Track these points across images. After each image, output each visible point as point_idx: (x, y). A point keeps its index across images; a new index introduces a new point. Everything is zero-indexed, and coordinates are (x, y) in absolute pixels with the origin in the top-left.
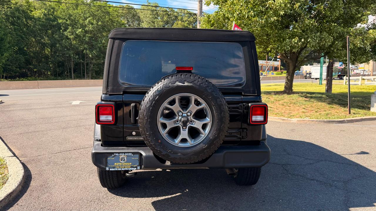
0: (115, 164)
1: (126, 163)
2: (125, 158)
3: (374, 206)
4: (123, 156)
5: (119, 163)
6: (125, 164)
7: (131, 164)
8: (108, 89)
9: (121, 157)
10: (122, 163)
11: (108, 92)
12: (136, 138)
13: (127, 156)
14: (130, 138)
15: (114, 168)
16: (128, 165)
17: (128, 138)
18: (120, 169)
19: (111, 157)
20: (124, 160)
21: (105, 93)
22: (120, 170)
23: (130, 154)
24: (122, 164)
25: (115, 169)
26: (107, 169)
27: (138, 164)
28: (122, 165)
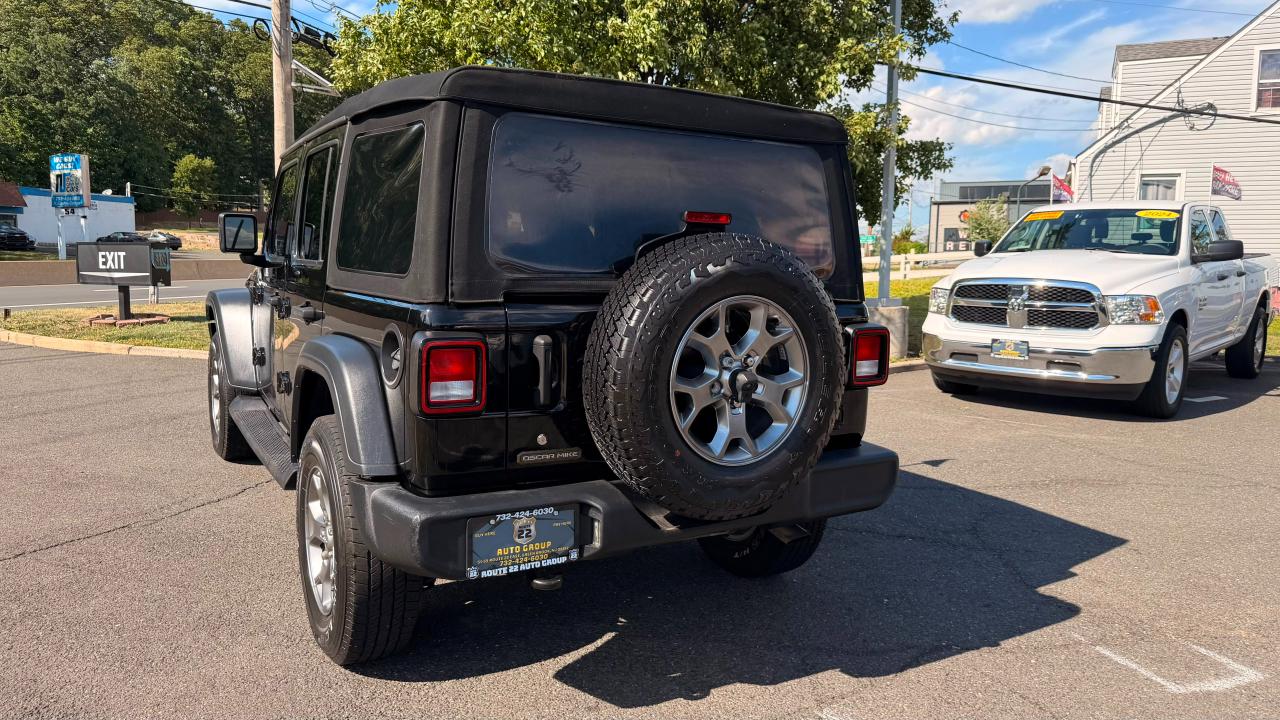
0: (500, 552)
1: (533, 542)
2: (532, 528)
3: (1074, 575)
4: (524, 521)
5: (512, 548)
6: (531, 547)
7: (549, 544)
8: (452, 284)
9: (517, 525)
10: (521, 545)
11: (452, 296)
12: (548, 457)
13: (538, 518)
14: (529, 458)
15: (494, 567)
16: (540, 550)
17: (521, 458)
18: (517, 567)
19: (487, 527)
20: (527, 536)
21: (441, 300)
22: (516, 570)
23: (548, 511)
24: (521, 549)
25: (500, 570)
26: (473, 574)
27: (572, 541)
28: (522, 552)
